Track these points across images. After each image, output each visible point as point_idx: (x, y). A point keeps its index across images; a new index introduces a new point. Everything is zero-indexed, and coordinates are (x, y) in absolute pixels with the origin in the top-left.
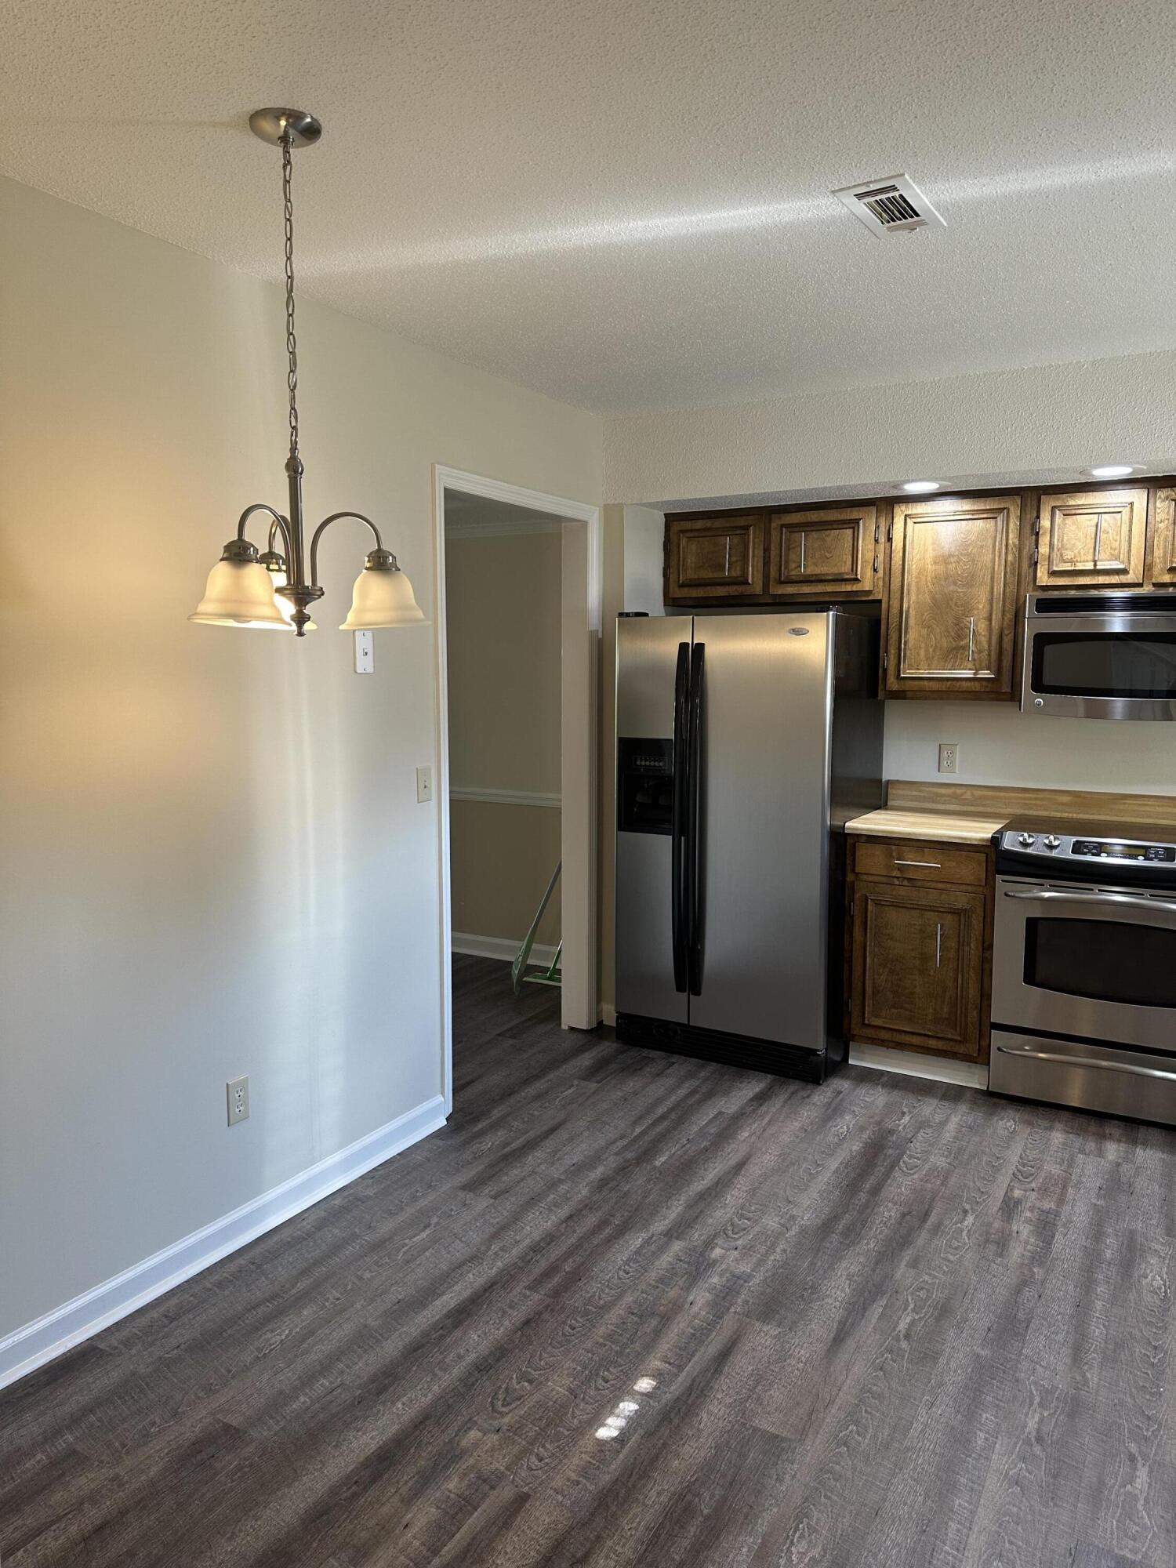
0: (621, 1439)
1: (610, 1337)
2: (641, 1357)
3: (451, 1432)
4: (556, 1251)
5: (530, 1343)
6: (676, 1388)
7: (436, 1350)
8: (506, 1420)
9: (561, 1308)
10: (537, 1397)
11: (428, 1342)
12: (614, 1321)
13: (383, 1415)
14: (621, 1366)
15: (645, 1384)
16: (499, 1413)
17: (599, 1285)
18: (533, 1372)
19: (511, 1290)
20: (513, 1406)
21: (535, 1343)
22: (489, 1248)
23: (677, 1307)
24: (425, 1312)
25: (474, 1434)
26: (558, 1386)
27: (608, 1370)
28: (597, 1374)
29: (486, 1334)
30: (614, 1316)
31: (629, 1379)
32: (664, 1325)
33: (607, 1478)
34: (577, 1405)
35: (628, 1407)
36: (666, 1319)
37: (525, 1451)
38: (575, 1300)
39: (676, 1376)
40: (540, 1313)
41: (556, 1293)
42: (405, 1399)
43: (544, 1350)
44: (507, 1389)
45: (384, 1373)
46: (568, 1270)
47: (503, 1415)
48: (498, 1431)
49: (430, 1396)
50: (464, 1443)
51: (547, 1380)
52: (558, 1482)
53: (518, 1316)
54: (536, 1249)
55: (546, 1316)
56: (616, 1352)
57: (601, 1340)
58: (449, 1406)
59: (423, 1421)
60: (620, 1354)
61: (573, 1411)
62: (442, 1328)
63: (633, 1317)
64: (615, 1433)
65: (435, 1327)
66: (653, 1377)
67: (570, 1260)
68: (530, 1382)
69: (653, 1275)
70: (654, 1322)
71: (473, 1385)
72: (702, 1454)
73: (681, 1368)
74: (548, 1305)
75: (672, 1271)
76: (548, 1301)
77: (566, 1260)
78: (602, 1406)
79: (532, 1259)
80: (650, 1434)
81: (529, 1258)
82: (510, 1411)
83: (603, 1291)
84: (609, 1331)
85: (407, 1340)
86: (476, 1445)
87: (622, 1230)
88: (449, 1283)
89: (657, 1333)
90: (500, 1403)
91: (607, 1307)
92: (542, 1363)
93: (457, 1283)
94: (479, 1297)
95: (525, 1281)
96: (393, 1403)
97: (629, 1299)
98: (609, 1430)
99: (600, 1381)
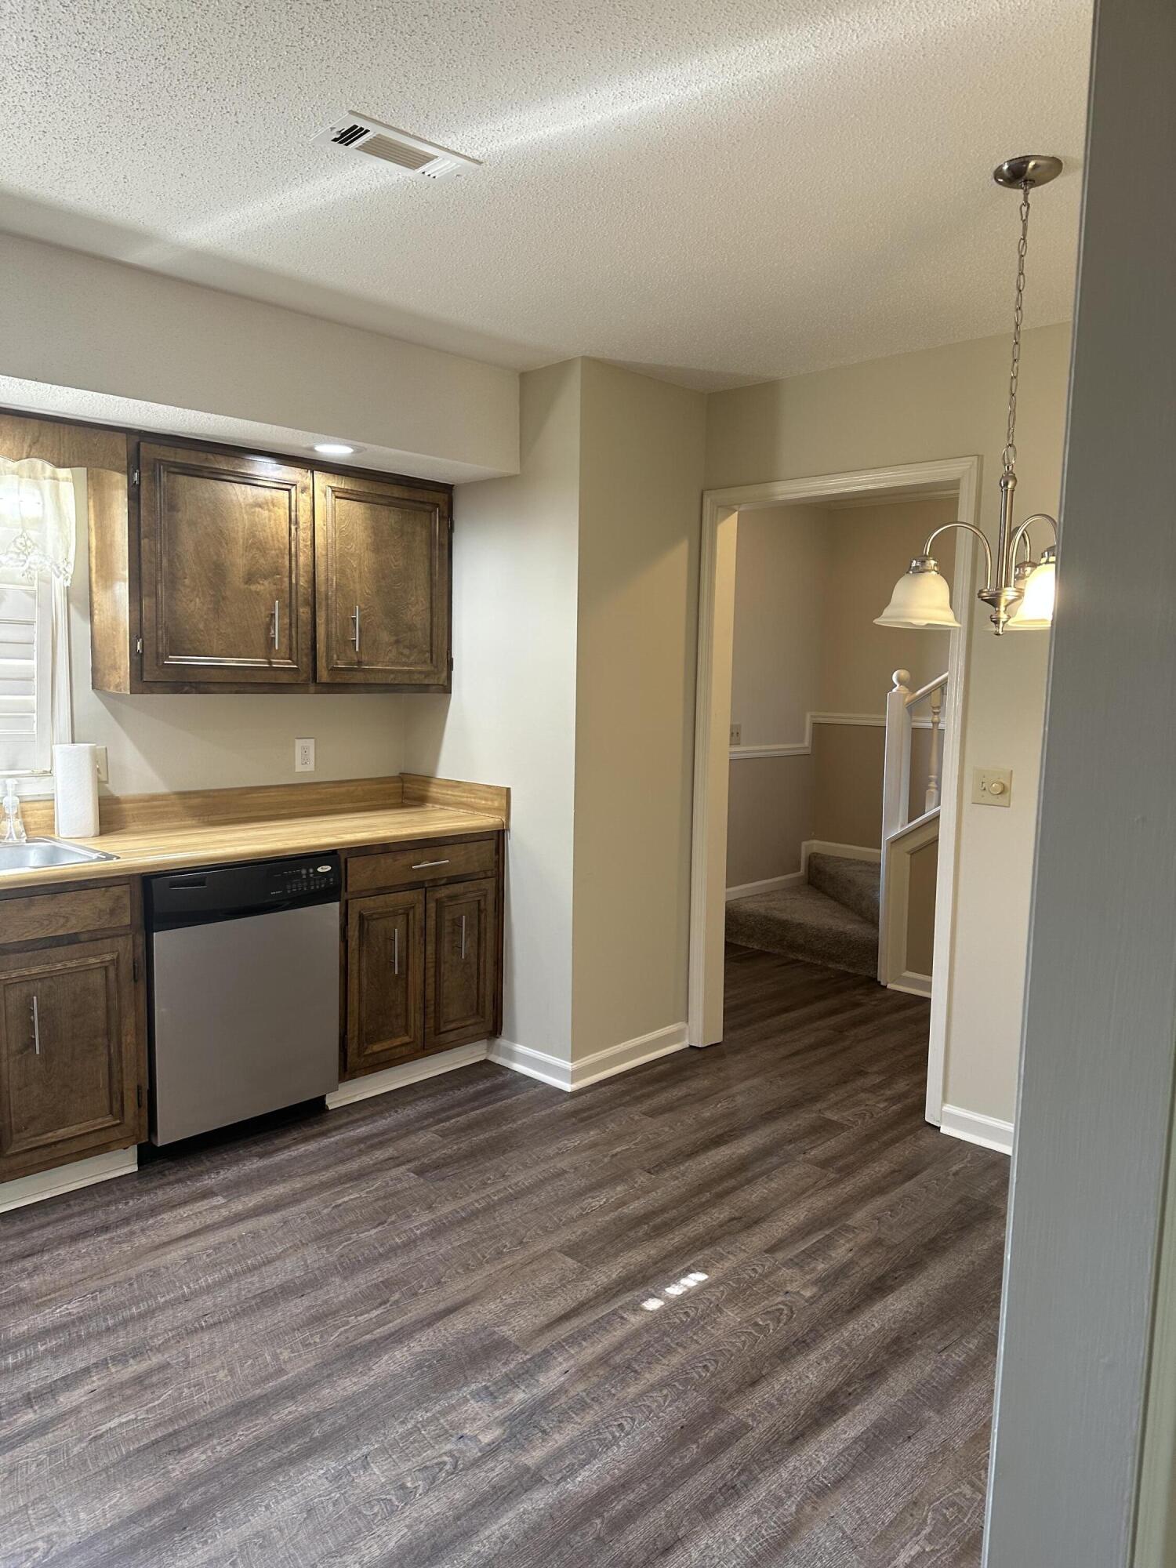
0: (688, 1271)
1: (670, 1351)
2: (647, 1328)
3: (826, 1299)
4: (702, 1482)
5: (753, 1359)
6: (627, 1297)
7: (852, 1370)
8: (780, 1299)
9: (713, 1393)
10: (752, 1311)
11: (862, 1380)
12: (659, 1367)
13: (889, 1320)
14: (669, 1323)
15: (653, 1305)
16: (786, 1305)
17: (661, 1414)
18: (753, 1331)
19: (770, 1428)
20: (773, 1308)
21: (748, 1359)
22: (800, 1508)
23: (583, 1372)
24: (874, 1417)
25: (807, 1293)
26: (732, 1316)
27: (682, 1321)
28: (693, 1319)
29: (800, 1378)
30: (658, 1372)
31: (665, 1311)
32: (609, 1354)
33: (706, 1252)
34: (718, 1299)
35: (674, 1290)
36: (603, 1360)
37: (766, 1276)
38: (696, 1399)
39: (621, 1307)
40: (739, 1391)
41: (715, 1414)
42: (873, 1329)
43: (739, 1350)
44: (779, 1322)
45: (900, 1356)
46: (694, 1446)
47: (782, 1303)
48: (787, 1293)
49: (850, 1327)
50: (815, 1289)
51: (740, 1323)
52: (743, 1256)
53: (763, 1394)
54: (731, 1492)
55: (732, 1387)
56: (668, 1336)
57: (680, 1350)
58: (831, 1317)
59: (853, 1310)
60: (665, 1334)
61: (722, 1295)
62: (850, 1394)
63: (637, 1368)
64: (691, 1276)
65: (858, 1398)
66: (643, 1310)
67: (687, 1461)
68: (756, 1324)
69: (590, 1417)
70: (618, 1359)
71: (811, 1331)
72: (630, 1254)
73: (614, 1313)
74: (728, 1399)
75: (564, 1417)
76: (726, 1405)
77: (694, 1463)
78: (696, 1295)
79: (739, 1474)
80: (664, 1271)
81: (743, 1478)
82: (777, 1304)
83: (659, 1406)
84: (669, 1357)
85: (885, 1387)
86: (805, 1286)
87: (596, 1503)
88: (849, 1455)
89: (619, 1348)
90: (785, 1312)
91: (663, 1384)
92: (743, 1338)
93: (840, 1454)
94: (809, 1426)
95: (751, 1439)
96: (882, 1328)
97: (632, 1390)
98: (694, 1279)
99: (692, 1314)
